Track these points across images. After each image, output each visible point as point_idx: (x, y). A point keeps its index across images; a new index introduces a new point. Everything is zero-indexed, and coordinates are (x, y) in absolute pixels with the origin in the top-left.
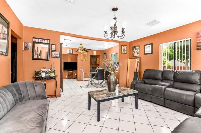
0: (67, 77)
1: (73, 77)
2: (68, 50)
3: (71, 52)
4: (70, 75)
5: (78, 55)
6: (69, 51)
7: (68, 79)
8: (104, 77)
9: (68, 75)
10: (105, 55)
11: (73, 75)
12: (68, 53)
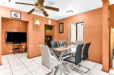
0: (11, 51)
1: (21, 51)
2: (13, 13)
3: (17, 16)
4: (16, 49)
5: (28, 22)
6: (15, 15)
7: (13, 53)
8: (82, 57)
9: (13, 49)
10: (61, 25)
11: (20, 49)
12: (12, 16)
